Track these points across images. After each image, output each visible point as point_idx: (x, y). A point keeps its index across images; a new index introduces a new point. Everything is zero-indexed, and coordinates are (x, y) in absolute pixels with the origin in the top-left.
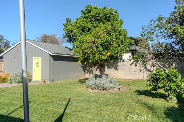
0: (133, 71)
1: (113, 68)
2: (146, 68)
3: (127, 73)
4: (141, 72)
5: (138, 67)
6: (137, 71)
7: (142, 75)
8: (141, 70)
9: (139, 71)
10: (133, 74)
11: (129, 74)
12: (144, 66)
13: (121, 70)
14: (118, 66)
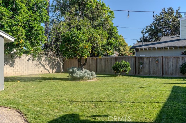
0: (30, 66)
1: (8, 64)
2: (40, 63)
3: (25, 68)
4: (37, 67)
5: (35, 62)
6: (34, 66)
7: (37, 70)
8: (36, 65)
9: (35, 66)
10: (30, 70)
11: (27, 70)
12: (39, 62)
13: (19, 66)
14: (14, 61)
